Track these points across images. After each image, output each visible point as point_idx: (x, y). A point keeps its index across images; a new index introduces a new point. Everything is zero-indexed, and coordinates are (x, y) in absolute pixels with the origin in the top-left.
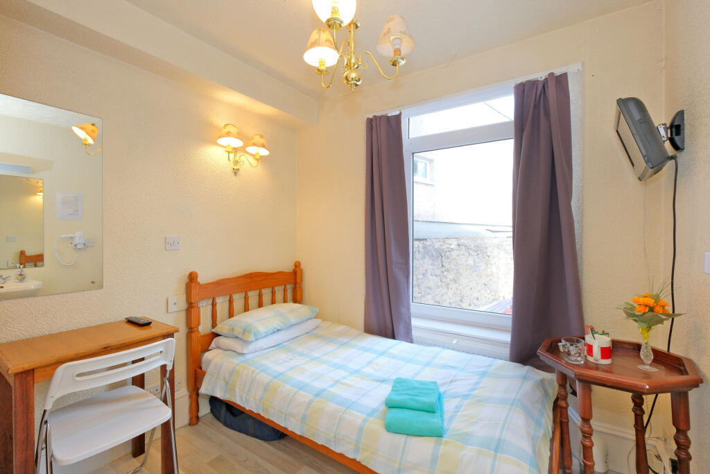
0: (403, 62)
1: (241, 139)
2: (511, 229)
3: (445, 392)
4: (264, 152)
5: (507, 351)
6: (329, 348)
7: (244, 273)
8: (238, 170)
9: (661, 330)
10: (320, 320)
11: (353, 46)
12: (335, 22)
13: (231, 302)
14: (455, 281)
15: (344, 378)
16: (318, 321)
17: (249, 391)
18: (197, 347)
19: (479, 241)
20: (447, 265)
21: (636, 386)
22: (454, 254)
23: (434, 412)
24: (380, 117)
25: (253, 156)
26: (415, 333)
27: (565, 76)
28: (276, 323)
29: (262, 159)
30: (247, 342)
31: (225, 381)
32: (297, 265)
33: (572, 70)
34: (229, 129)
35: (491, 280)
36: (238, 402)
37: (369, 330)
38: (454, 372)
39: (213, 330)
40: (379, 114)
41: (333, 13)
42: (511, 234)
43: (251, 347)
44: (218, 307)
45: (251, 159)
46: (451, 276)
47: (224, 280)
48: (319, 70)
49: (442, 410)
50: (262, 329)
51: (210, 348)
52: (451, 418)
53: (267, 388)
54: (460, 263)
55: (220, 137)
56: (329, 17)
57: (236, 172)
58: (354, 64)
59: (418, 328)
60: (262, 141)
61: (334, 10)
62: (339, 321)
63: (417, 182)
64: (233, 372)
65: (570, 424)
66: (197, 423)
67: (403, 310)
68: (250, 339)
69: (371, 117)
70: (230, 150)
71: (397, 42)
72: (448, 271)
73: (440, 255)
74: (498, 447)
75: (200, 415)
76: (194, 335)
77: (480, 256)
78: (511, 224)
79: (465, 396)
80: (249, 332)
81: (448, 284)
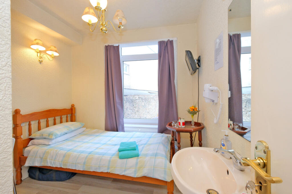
0: (122, 27)
1: (44, 47)
2: (158, 92)
3: (138, 145)
4: (56, 54)
5: (157, 131)
6: (90, 138)
7: (46, 110)
8: (42, 61)
9: (196, 116)
10: (85, 128)
11: (104, 17)
12: (98, 8)
13: (39, 123)
14: (138, 111)
15: (100, 146)
16: (84, 129)
17: (55, 159)
18: (20, 146)
19: (146, 96)
20: (135, 105)
21: (190, 130)
22: (137, 101)
23: (135, 150)
24: (111, 46)
25: (50, 56)
26: (125, 129)
27: (172, 41)
28: (65, 130)
29: (55, 57)
30: (51, 139)
31: (40, 158)
32: (73, 106)
33: (174, 39)
34: (37, 41)
35: (150, 111)
36: (49, 165)
37: (107, 129)
38: (140, 138)
39: (30, 137)
40: (110, 44)
41: (98, 4)
42: (158, 94)
43: (54, 141)
44: (32, 126)
45: (49, 57)
46: (136, 110)
47: (35, 113)
48: (89, 24)
49: (138, 149)
50: (59, 133)
51: (28, 146)
52: (141, 151)
53: (64, 156)
54: (139, 104)
55: (32, 45)
56: (96, 6)
57: (41, 62)
58: (105, 25)
59: (126, 127)
60: (55, 49)
61: (98, 3)
62: (94, 128)
63: (125, 74)
64: (45, 153)
65: (175, 149)
66: (21, 183)
67: (121, 120)
68: (53, 138)
69: (107, 45)
70: (38, 51)
71: (120, 19)
72: (135, 107)
73: (132, 101)
74: (156, 155)
75: (23, 179)
76: (19, 140)
77: (146, 102)
78: (158, 91)
79: (145, 144)
80: (52, 135)
81: (135, 113)
